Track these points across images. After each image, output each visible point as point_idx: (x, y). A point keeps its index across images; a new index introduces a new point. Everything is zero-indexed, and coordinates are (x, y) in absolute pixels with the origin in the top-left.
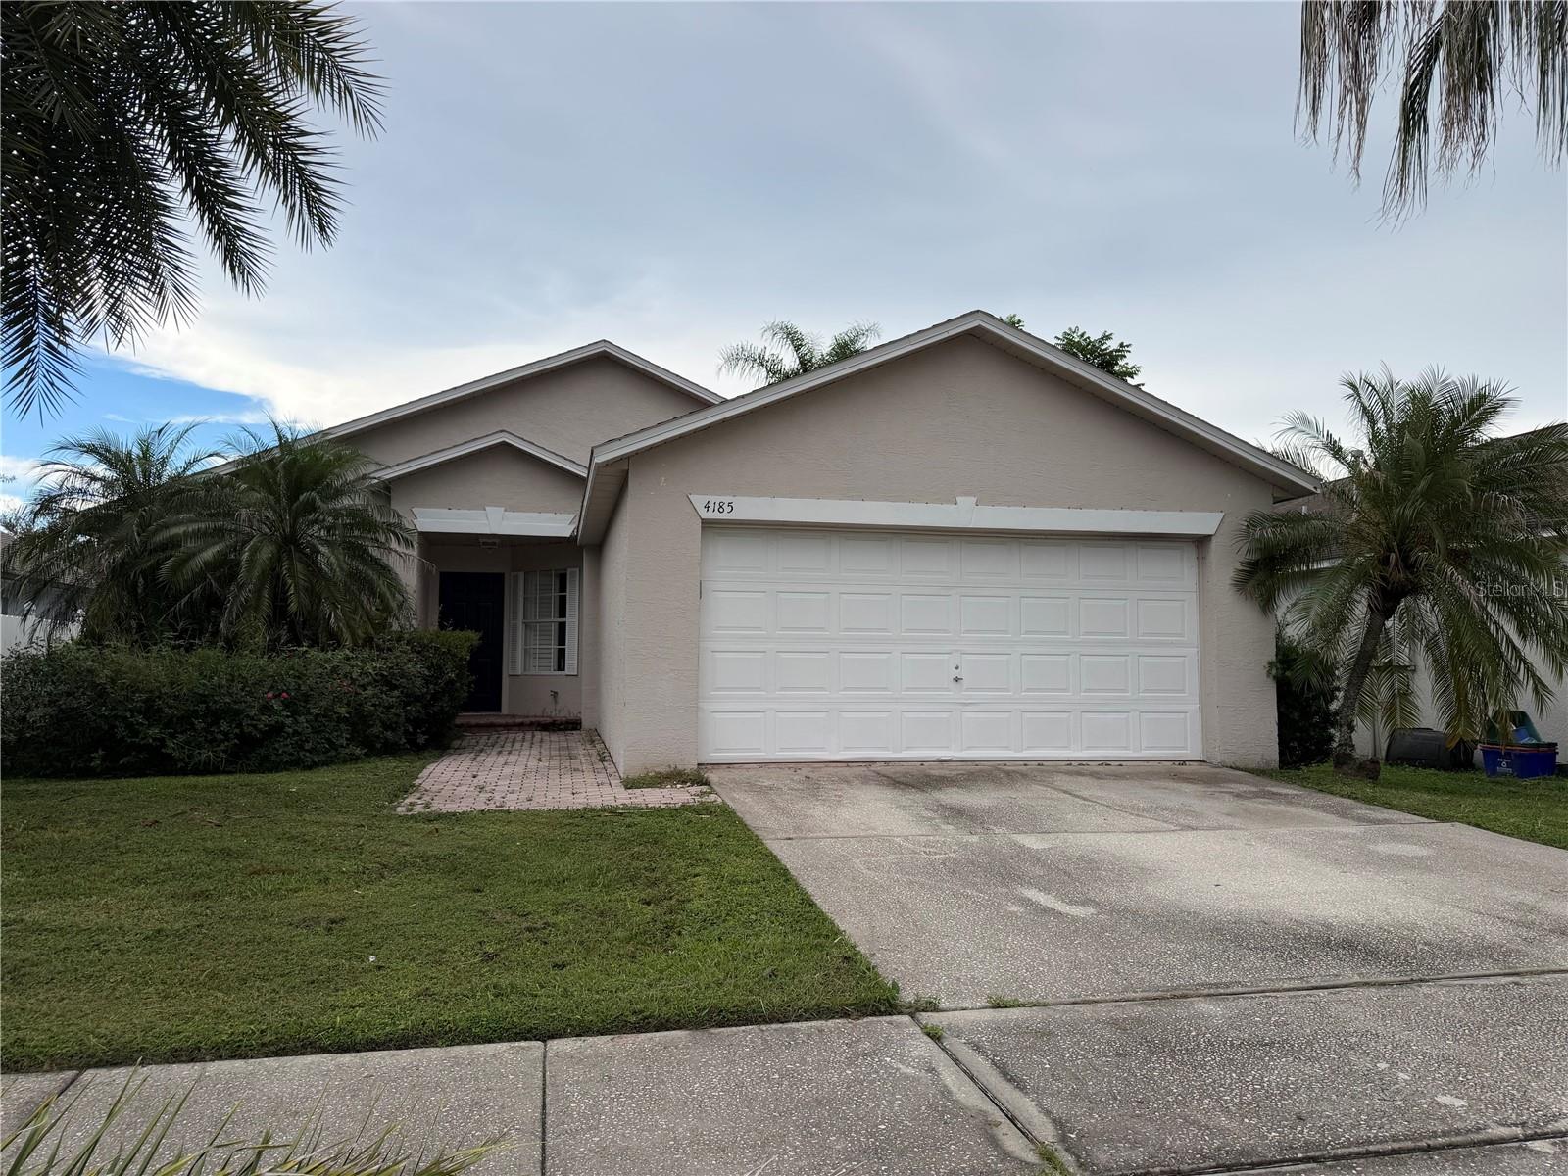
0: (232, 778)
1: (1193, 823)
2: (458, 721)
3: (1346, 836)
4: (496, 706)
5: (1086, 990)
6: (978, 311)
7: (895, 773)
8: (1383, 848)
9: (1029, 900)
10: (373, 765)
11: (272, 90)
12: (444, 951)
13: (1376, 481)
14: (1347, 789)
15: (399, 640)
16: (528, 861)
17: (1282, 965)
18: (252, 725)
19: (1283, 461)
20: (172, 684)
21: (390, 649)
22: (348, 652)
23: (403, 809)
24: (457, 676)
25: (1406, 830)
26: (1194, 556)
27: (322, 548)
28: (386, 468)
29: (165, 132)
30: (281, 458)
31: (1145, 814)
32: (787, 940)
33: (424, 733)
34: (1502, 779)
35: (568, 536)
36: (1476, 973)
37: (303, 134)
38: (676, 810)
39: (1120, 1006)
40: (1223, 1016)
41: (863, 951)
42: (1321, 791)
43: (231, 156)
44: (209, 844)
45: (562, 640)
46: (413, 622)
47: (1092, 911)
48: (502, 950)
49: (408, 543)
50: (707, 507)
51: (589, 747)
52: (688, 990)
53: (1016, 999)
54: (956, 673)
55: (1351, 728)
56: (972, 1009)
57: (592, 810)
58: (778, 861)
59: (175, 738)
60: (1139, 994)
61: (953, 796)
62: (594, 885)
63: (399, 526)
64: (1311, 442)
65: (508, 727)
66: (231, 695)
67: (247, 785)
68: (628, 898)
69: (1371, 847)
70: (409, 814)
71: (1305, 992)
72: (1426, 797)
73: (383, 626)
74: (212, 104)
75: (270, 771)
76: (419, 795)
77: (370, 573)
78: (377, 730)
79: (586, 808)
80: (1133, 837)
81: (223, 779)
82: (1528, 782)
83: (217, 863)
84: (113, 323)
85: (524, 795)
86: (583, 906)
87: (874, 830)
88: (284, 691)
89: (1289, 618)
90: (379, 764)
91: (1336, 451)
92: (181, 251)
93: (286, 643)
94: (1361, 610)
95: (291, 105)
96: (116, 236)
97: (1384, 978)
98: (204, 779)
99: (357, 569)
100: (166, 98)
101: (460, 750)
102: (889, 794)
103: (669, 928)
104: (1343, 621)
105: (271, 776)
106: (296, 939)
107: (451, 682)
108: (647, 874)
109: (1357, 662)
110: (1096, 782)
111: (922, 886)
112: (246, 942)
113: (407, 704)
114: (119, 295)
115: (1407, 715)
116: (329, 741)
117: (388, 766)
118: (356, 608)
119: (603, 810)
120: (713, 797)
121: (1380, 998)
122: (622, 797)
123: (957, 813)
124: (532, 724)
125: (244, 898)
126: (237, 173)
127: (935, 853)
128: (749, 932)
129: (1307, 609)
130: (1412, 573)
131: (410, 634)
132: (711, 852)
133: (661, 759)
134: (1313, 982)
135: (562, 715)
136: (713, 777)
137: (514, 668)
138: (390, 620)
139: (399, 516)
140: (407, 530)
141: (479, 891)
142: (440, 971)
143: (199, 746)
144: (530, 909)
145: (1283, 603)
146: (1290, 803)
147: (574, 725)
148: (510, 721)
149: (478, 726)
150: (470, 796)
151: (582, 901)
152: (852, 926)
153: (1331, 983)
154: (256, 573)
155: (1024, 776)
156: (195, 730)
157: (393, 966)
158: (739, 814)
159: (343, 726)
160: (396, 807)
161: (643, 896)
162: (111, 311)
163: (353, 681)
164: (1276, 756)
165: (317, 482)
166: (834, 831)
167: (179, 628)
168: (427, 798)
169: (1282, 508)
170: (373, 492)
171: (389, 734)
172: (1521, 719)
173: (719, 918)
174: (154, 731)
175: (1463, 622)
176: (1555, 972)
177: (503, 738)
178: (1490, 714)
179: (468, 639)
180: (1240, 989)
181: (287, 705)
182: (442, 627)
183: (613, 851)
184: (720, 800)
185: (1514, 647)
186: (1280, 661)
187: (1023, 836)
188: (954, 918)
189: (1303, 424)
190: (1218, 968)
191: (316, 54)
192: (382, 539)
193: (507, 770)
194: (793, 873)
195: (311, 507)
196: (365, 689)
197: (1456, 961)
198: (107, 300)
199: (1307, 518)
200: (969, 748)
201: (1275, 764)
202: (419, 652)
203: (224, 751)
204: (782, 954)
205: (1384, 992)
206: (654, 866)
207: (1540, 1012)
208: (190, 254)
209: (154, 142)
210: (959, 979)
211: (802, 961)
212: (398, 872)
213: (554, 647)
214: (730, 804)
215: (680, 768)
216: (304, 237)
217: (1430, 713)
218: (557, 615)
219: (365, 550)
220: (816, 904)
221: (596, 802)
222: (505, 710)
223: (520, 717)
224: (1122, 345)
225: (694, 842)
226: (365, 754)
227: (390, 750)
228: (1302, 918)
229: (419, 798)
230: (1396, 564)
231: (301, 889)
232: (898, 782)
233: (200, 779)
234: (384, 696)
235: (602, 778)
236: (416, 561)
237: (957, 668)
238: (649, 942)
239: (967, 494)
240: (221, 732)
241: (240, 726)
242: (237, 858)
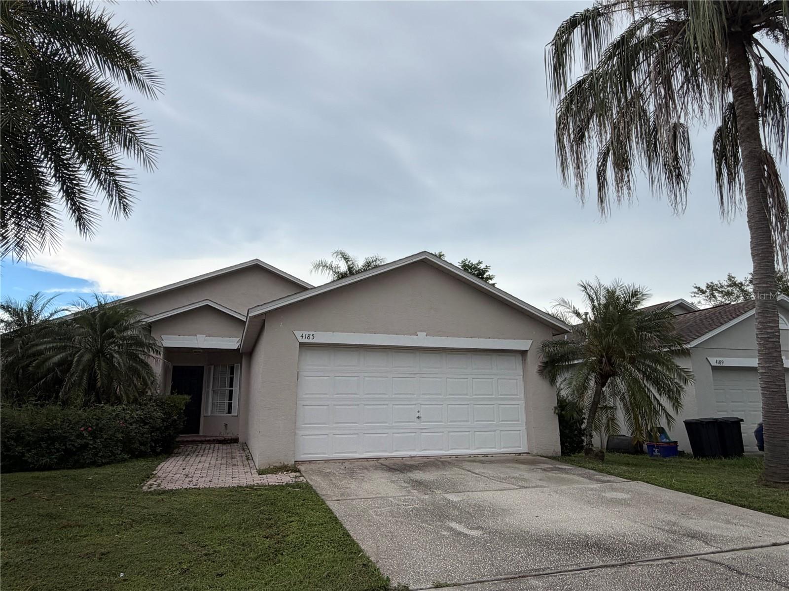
0: (58, 472)
1: (525, 484)
2: (177, 439)
3: (592, 489)
4: (196, 431)
5: (479, 576)
6: (425, 252)
7: (390, 464)
8: (609, 495)
9: (452, 528)
10: (133, 464)
11: (106, 149)
12: (160, 569)
13: (595, 327)
14: (591, 465)
15: (151, 399)
16: (207, 516)
17: (568, 557)
18: (71, 444)
19: (556, 318)
20: (32, 424)
21: (145, 405)
22: (123, 406)
23: (146, 487)
24: (178, 417)
25: (618, 485)
26: (521, 358)
27: (116, 355)
28: (150, 317)
29: (53, 165)
30: (98, 312)
31: (504, 481)
32: (336, 556)
33: (160, 447)
34: (656, 458)
35: (236, 348)
36: (653, 558)
37: (119, 169)
38: (283, 486)
39: (495, 584)
40: (542, 586)
41: (373, 560)
42: (580, 466)
43: (84, 177)
44: (41, 511)
45: (230, 398)
46: (158, 391)
47: (481, 532)
48: (191, 566)
49: (158, 353)
50: (302, 337)
51: (242, 452)
52: (285, 586)
53: (446, 582)
54: (418, 415)
55: (591, 437)
56: (425, 589)
57: (241, 487)
58: (332, 513)
59: (30, 452)
60: (503, 577)
61: (417, 475)
62: (240, 528)
63: (154, 344)
64: (567, 310)
65: (202, 442)
66: (62, 429)
67: (66, 476)
68: (257, 535)
69: (603, 494)
70: (149, 490)
71: (579, 572)
72: (625, 468)
73: (143, 393)
74: (77, 153)
75: (79, 468)
76: (155, 479)
77: (139, 367)
78: (136, 445)
79: (238, 486)
80: (499, 493)
81: (53, 473)
82: (667, 459)
83: (44, 522)
84: (18, 250)
85: (208, 479)
86: (234, 540)
87: (379, 494)
88: (90, 427)
89: (562, 386)
90: (136, 463)
91: (578, 314)
92: (55, 218)
93: (94, 402)
94: (592, 383)
95: (115, 156)
96: (23, 210)
97: (613, 562)
98: (44, 473)
99: (132, 365)
100: (54, 150)
101: (178, 454)
102: (387, 474)
103: (277, 552)
104: (585, 388)
105: (79, 471)
106: (82, 565)
107: (175, 420)
108: (267, 522)
109: (592, 406)
110: (481, 465)
111: (402, 523)
112: (54, 568)
113: (153, 432)
114: (22, 238)
115: (615, 430)
116: (111, 452)
117: (142, 463)
118: (130, 384)
119: (247, 487)
120: (301, 478)
121: (612, 574)
122: (255, 479)
123: (418, 484)
124: (214, 440)
125: (56, 542)
126: (86, 185)
127: (408, 505)
128: (317, 552)
129: (570, 383)
130: (612, 367)
131: (156, 397)
132: (299, 509)
133: (277, 460)
134: (582, 566)
135: (229, 436)
136: (302, 468)
137: (207, 411)
138: (147, 390)
139: (154, 339)
140: (158, 347)
141: (181, 533)
142: (157, 580)
143: (43, 456)
144: (206, 543)
145: (559, 380)
146: (567, 473)
147: (236, 440)
148: (203, 439)
149: (187, 441)
150: (180, 480)
151: (233, 538)
152: (368, 546)
153: (590, 566)
154: (81, 367)
155: (449, 463)
156: (42, 447)
157: (132, 579)
158: (314, 488)
159: (119, 444)
160: (143, 486)
161: (264, 534)
162: (17, 245)
163: (126, 421)
164: (560, 450)
165: (116, 323)
166: (360, 495)
167: (38, 394)
168: (159, 481)
169: (557, 338)
170: (143, 328)
171: (142, 448)
172: (662, 430)
173: (302, 545)
174: (19, 449)
175: (636, 387)
176: (687, 556)
177: (199, 447)
178: (649, 429)
179: (184, 399)
180: (550, 572)
181: (91, 433)
182: (172, 393)
183: (251, 509)
184: (305, 480)
185: (657, 400)
186: (559, 406)
187: (448, 494)
188: (417, 540)
189: (564, 303)
190: (539, 560)
191: (128, 134)
192: (146, 350)
193: (200, 466)
194: (340, 519)
195: (111, 336)
196: (132, 425)
197: (644, 552)
198: (16, 240)
199: (567, 343)
200: (425, 450)
201: (560, 454)
202: (160, 406)
203: (56, 458)
204: (333, 564)
205: (614, 570)
206: (271, 517)
207: (683, 578)
208: (60, 220)
209: (47, 170)
210: (419, 573)
211: (343, 567)
212: (140, 523)
213: (227, 402)
214: (311, 483)
215: (286, 463)
216: (116, 214)
217: (624, 428)
218: (229, 386)
219: (137, 356)
220: (350, 535)
221: (243, 483)
222: (201, 433)
223: (209, 437)
224: (486, 266)
225: (291, 504)
226: (130, 458)
227: (142, 455)
228: (575, 533)
229: (155, 481)
230: (605, 363)
231: (88, 536)
232: (391, 468)
233: (41, 473)
234: (141, 428)
235: (247, 469)
236: (161, 361)
237: (418, 412)
238: (266, 559)
239: (422, 331)
240: (55, 448)
241: (65, 445)
242: (55, 519)
